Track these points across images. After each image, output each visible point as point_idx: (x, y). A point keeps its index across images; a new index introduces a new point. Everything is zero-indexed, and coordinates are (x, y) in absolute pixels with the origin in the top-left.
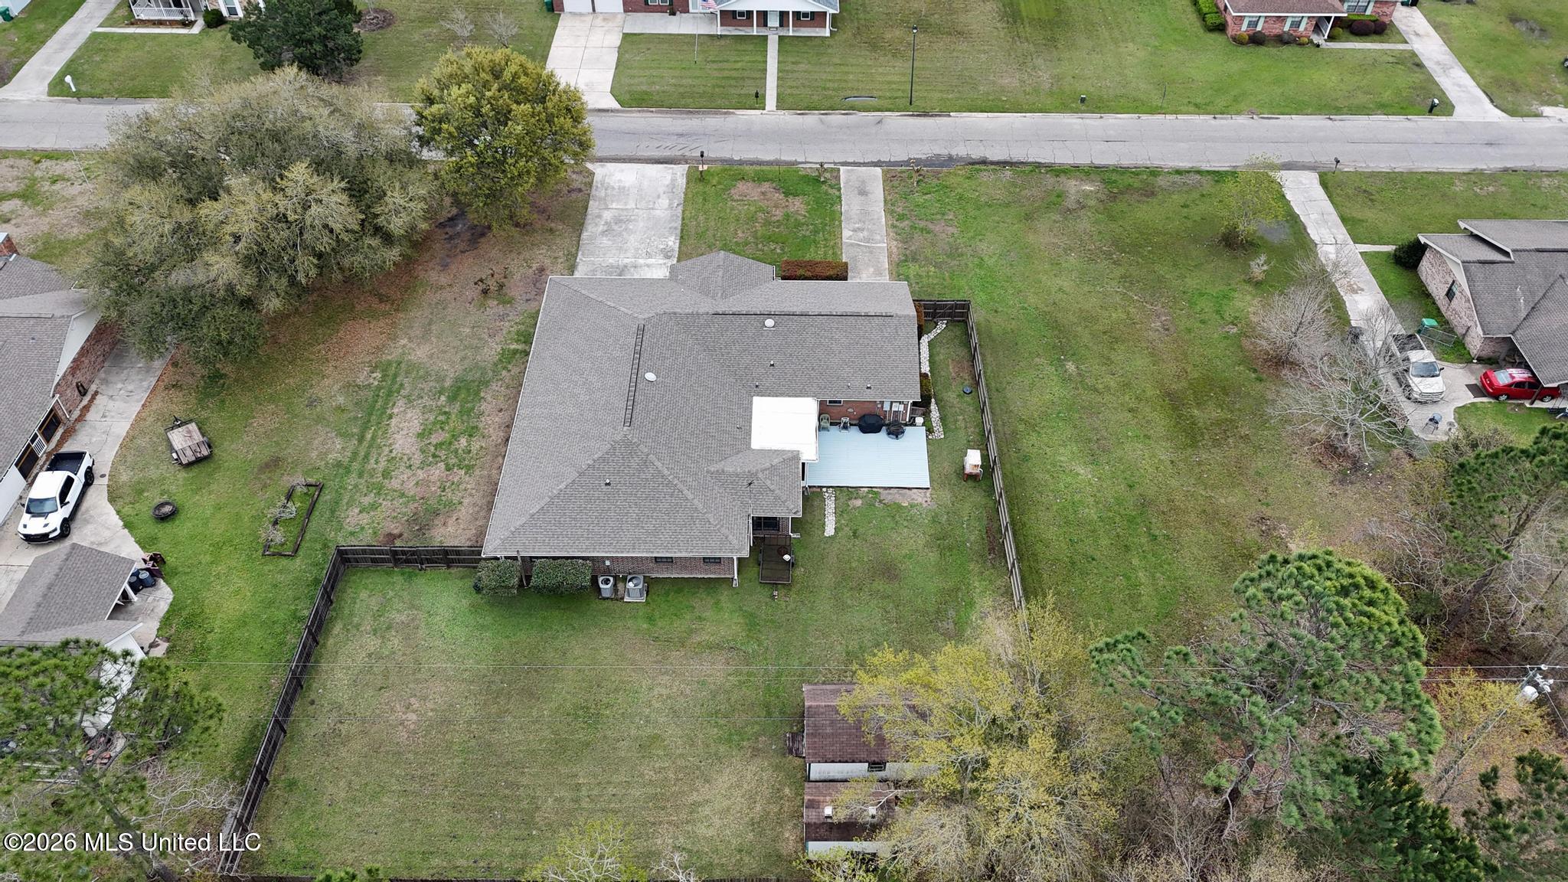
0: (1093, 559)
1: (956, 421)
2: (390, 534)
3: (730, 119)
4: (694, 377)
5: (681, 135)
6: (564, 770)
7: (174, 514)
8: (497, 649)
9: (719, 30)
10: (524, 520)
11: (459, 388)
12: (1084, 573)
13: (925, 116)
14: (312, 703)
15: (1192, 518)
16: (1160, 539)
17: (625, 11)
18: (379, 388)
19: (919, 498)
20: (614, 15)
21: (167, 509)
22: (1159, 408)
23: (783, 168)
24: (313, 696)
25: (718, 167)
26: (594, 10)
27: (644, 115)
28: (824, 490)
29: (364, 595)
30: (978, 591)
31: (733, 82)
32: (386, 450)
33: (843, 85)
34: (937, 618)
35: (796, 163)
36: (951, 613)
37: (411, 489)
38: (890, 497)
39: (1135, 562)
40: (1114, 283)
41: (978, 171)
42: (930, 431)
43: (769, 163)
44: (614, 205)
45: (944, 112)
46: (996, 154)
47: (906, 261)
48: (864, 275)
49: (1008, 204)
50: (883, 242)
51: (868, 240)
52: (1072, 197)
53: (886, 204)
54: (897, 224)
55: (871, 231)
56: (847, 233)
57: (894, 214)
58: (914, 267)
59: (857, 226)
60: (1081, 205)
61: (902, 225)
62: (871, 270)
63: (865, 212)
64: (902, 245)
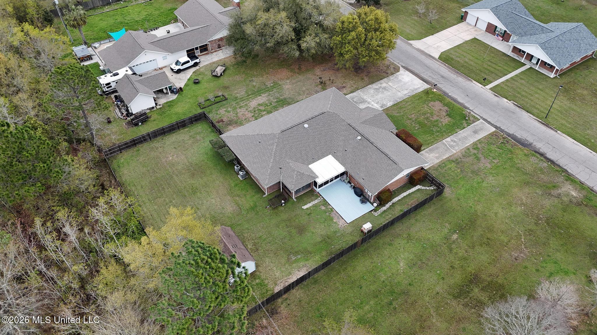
0: (361, 288)
1: (387, 215)
2: (222, 120)
3: (468, 82)
4: (320, 136)
5: (443, 77)
6: (175, 196)
7: (197, 83)
8: (203, 161)
9: (510, 53)
10: (235, 135)
11: (282, 101)
12: (351, 288)
13: (546, 125)
14: (162, 139)
15: (414, 313)
16: (392, 307)
17: (486, 31)
18: (268, 88)
19: (341, 223)
20: (481, 30)
21: (197, 81)
22: (464, 276)
23: (460, 107)
24: (164, 138)
25: (439, 93)
26: (475, 25)
27: (442, 65)
28: (321, 197)
29: (200, 127)
30: (315, 259)
31: (487, 72)
32: (249, 102)
33: (529, 96)
34: (293, 253)
35: (466, 108)
36: (299, 257)
37: (240, 115)
38: (334, 215)
39: (372, 303)
40: (523, 229)
41: (533, 155)
42: (375, 210)
43: (459, 103)
44: (390, 84)
45: (555, 130)
46: (551, 155)
47: (454, 161)
48: (432, 155)
49: (526, 174)
50: (456, 151)
51: (452, 146)
52: (560, 191)
53: (478, 141)
54: (471, 149)
55: (458, 145)
56: (448, 139)
57: (475, 146)
58: (453, 165)
59: (456, 140)
60: (559, 196)
61: (472, 151)
62: (437, 155)
63: (466, 138)
64: (461, 156)
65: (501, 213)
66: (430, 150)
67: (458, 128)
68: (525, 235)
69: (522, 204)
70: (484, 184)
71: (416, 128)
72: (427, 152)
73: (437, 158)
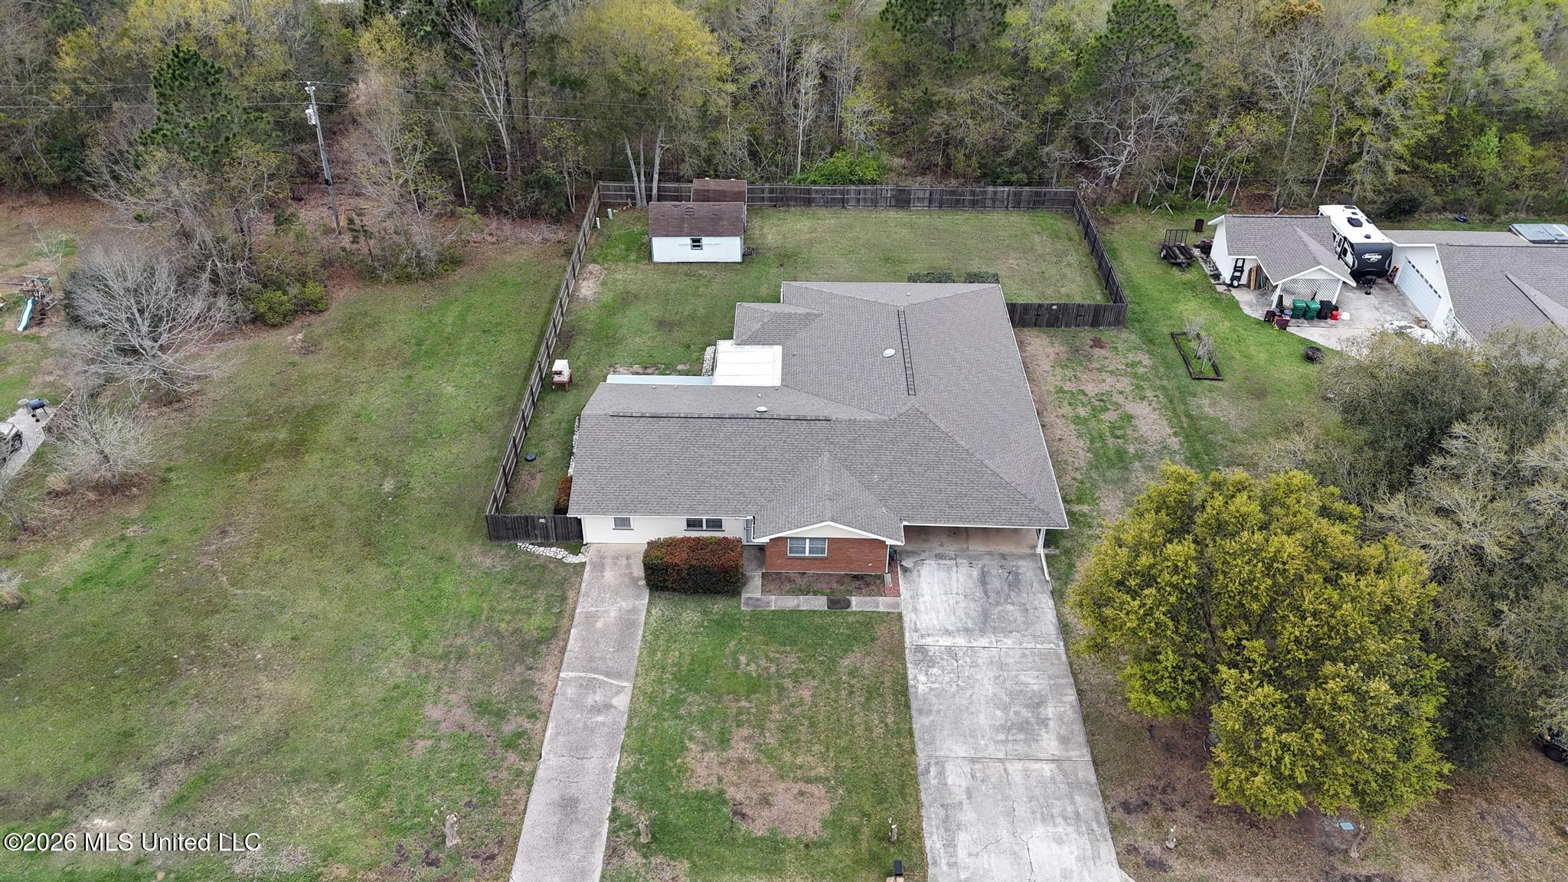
47: (539, 642)
48: (613, 614)
49: (298, 776)
50: (564, 680)
51: (589, 686)
52: (156, 795)
53: (533, 773)
54: (527, 725)
55: (578, 705)
56: (622, 702)
57: (525, 746)
58: (532, 626)
59: (600, 719)
60: (154, 773)
61: (519, 719)
62: (599, 625)
63: (578, 751)
64: (536, 676)
65: (311, 601)
66: (632, 624)
67: (636, 769)
68: (223, 593)
69: (265, 667)
70: (403, 645)
71: (743, 659)
72: (634, 610)
73: (591, 618)
